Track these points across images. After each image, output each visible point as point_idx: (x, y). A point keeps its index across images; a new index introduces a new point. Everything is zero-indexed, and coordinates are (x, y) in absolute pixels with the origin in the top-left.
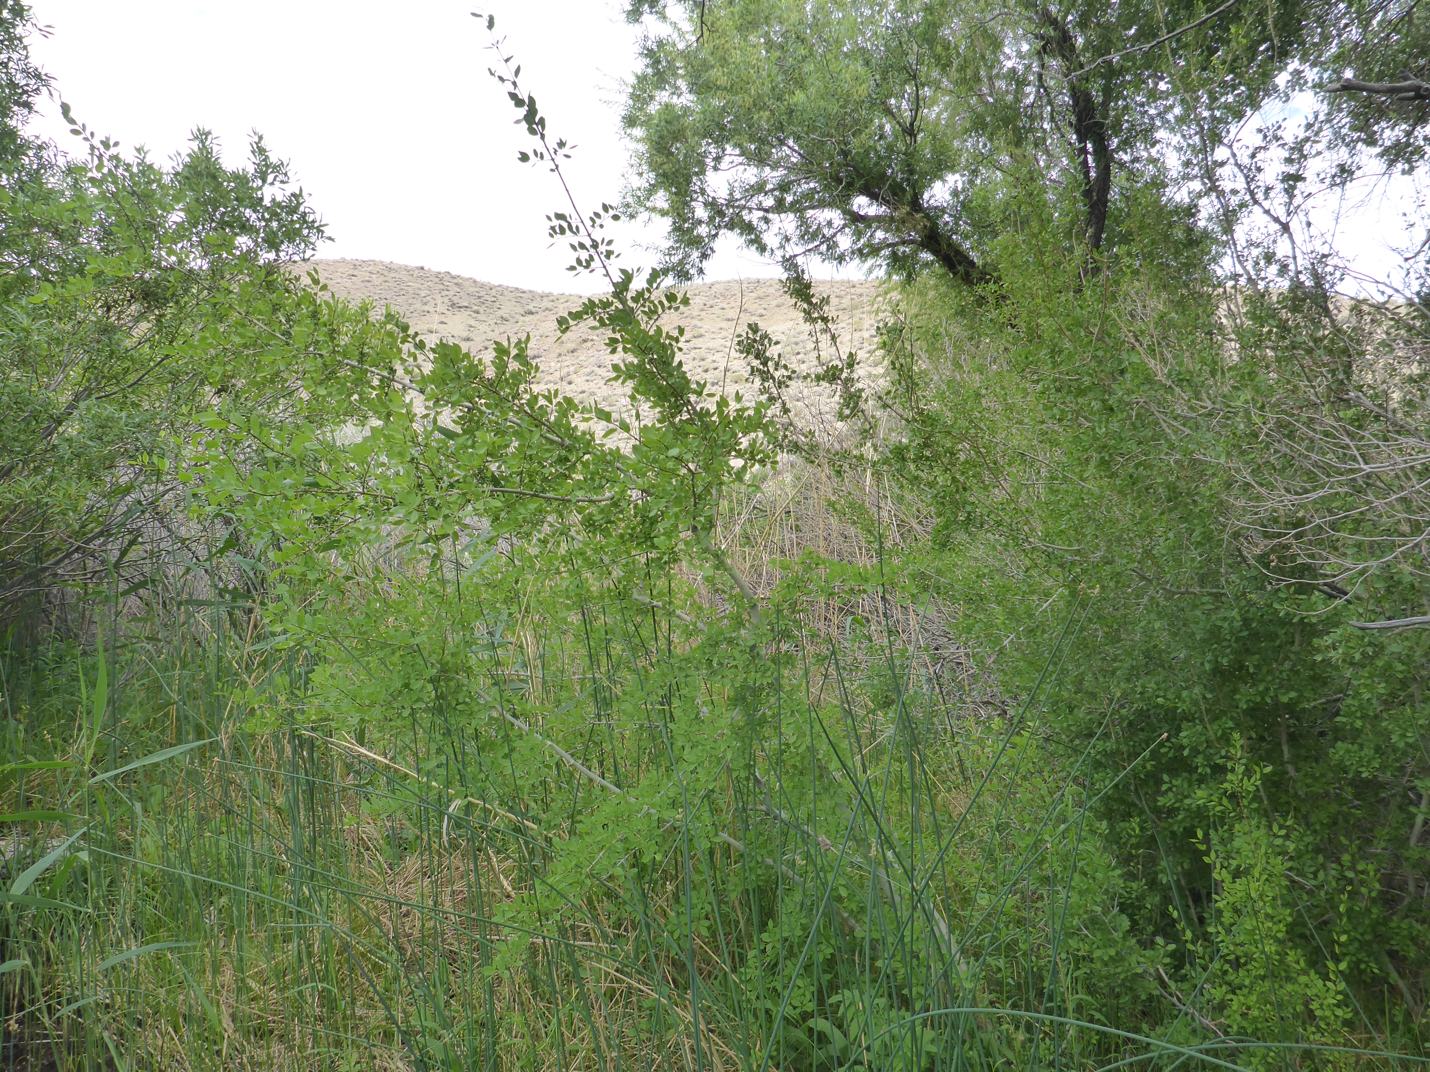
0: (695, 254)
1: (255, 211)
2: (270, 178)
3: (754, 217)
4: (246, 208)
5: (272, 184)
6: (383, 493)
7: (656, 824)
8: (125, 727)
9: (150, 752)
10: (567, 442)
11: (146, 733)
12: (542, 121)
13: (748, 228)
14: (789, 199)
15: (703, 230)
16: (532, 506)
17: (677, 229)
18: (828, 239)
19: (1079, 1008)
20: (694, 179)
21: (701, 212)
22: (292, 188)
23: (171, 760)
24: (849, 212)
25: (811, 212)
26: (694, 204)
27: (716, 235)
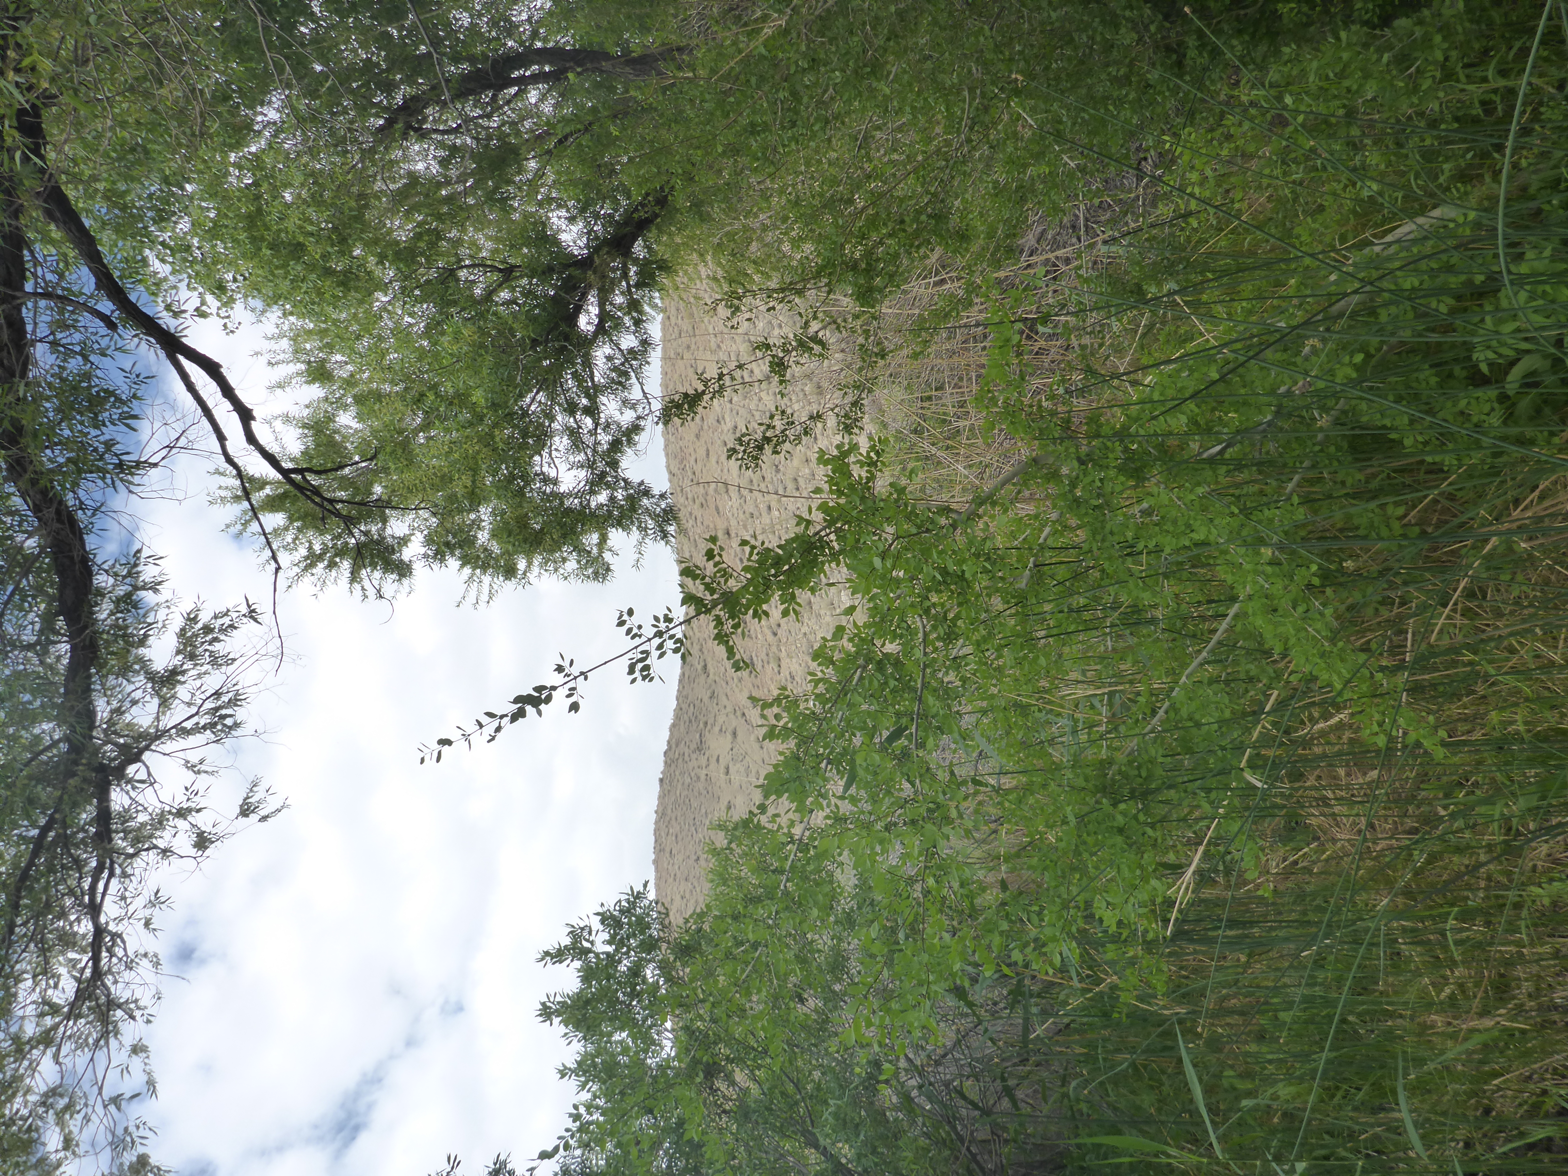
0: (645, 501)
1: (620, 962)
2: (586, 944)
3: (604, 439)
4: (616, 970)
5: (592, 943)
6: (922, 859)
7: (1277, 569)
8: (1159, 1110)
9: (1186, 1084)
10: (861, 661)
11: (1166, 1089)
12: (539, 689)
13: (616, 446)
14: (585, 401)
15: (620, 495)
16: (931, 700)
17: (619, 523)
18: (626, 360)
19: (1503, 73)
20: (567, 503)
21: (602, 497)
22: (595, 923)
23: (1195, 1066)
24: (596, 334)
25: (597, 378)
26: (593, 504)
27: (625, 480)
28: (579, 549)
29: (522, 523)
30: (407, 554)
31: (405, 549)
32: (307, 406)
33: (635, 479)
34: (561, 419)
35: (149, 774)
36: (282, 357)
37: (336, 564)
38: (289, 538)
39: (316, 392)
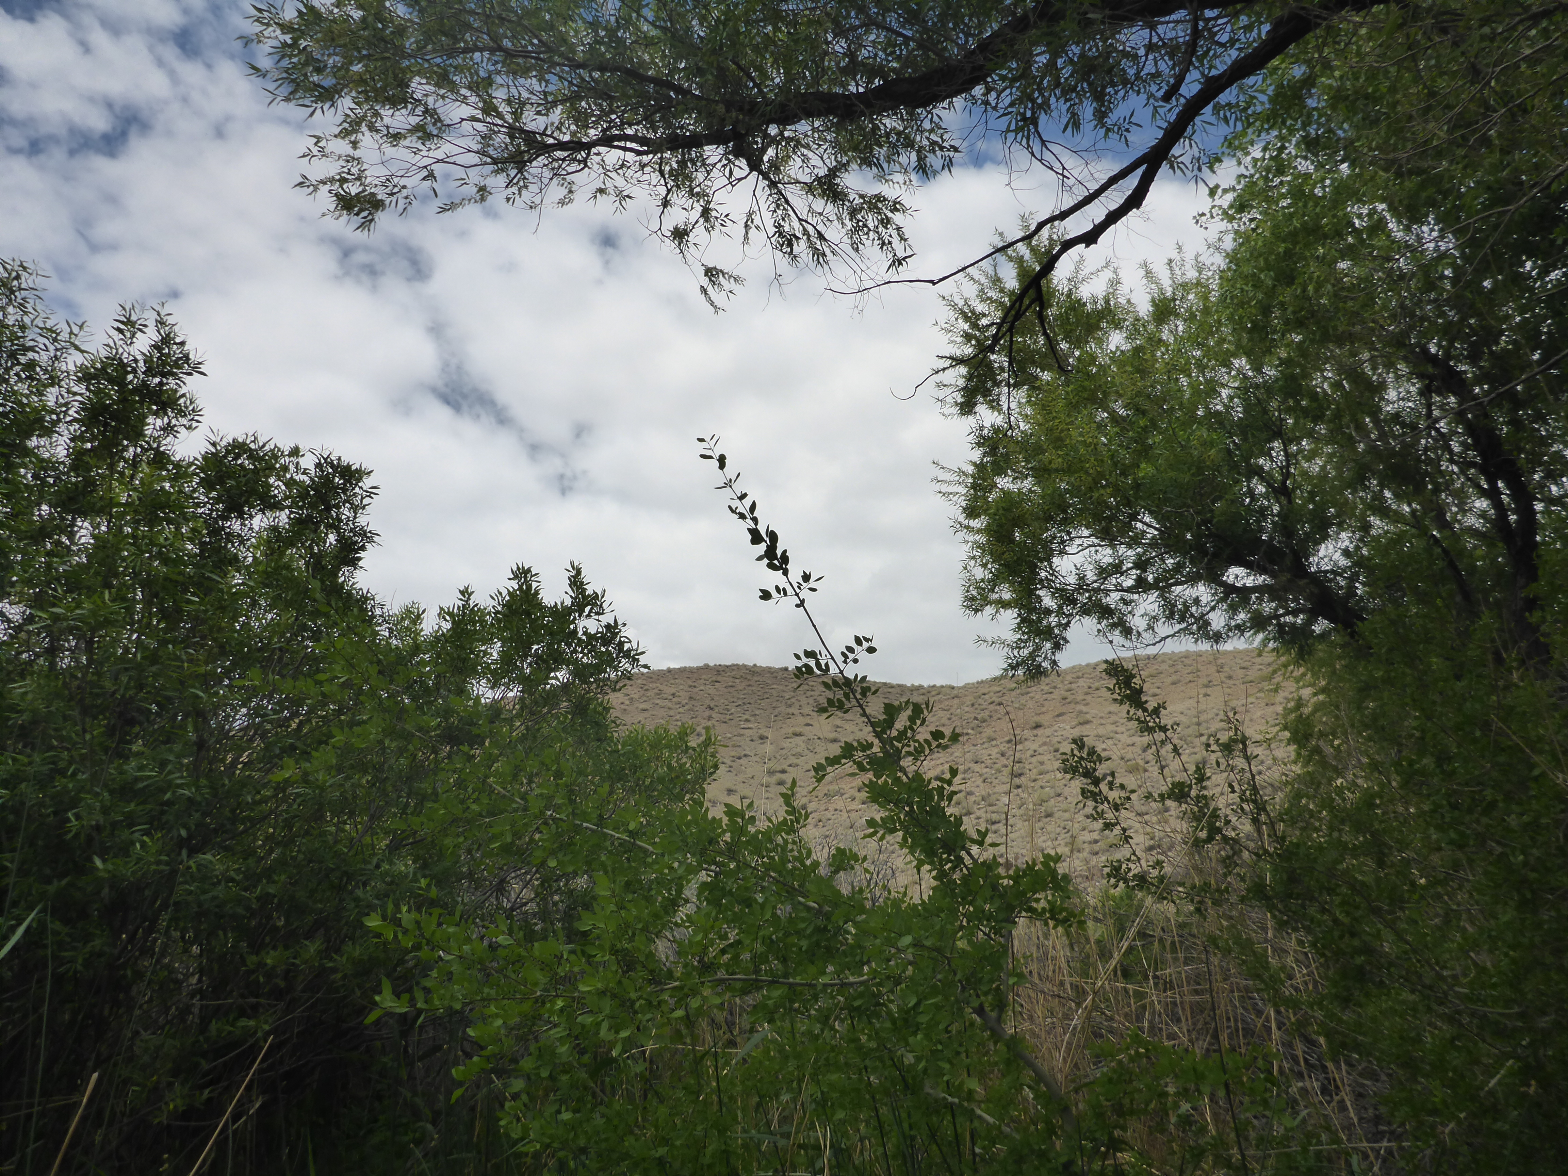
0: (1048, 645)
2: (586, 610)
3: (1113, 600)
5: (589, 616)
12: (785, 559)
14: (1151, 577)
15: (1053, 620)
17: (1023, 620)
18: (1197, 619)
20: (1042, 565)
21: (1048, 601)
22: (607, 618)
24: (1224, 584)
25: (1178, 589)
26: (1041, 593)
27: (1068, 624)
28: (994, 582)
29: (1019, 522)
30: (982, 409)
31: (985, 406)
32: (1129, 301)
33: (1069, 634)
34: (1129, 554)
35: (740, 180)
36: (1178, 272)
37: (969, 341)
38: (991, 294)
39: (1144, 308)
